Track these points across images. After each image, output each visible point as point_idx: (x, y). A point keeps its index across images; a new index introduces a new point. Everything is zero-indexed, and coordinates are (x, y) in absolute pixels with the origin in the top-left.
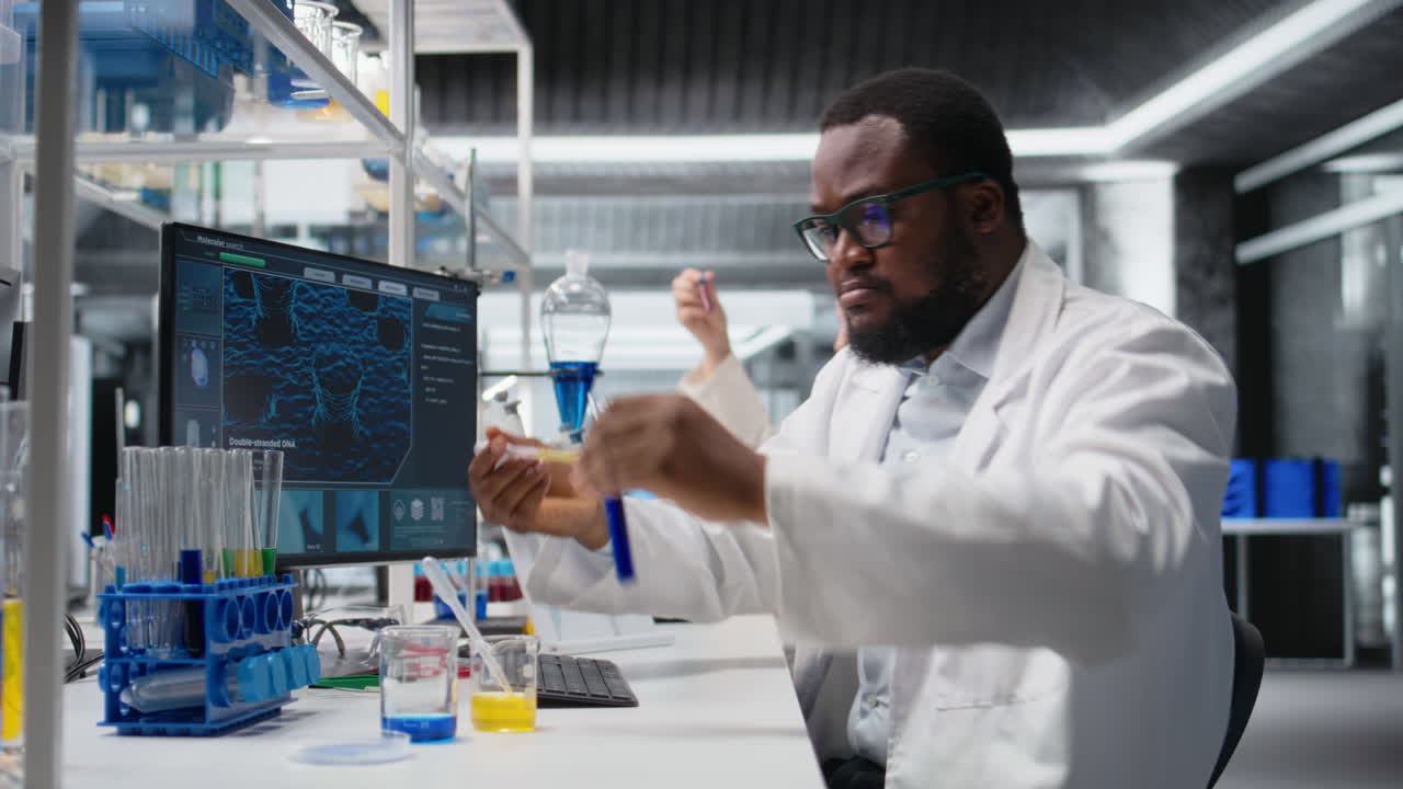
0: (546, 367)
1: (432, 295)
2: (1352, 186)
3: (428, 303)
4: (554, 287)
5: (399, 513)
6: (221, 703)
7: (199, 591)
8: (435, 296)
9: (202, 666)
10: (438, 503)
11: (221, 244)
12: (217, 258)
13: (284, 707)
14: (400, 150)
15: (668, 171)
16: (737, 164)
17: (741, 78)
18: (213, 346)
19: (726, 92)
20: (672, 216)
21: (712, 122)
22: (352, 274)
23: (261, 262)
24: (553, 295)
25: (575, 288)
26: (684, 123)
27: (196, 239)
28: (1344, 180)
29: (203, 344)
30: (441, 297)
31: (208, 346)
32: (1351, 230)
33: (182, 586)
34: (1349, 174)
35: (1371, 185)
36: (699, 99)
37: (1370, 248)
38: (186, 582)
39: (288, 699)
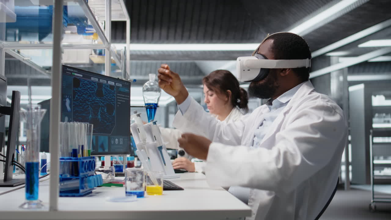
0: (144, 105)
1: (120, 85)
2: (333, 60)
3: (119, 87)
4: (146, 84)
5: (112, 142)
6: (83, 189)
7: (77, 159)
8: (121, 85)
9: (78, 179)
10: (121, 139)
11: (72, 70)
12: (72, 74)
13: (93, 191)
14: (108, 47)
15: (148, 53)
16: (167, 51)
17: (169, 28)
18: (71, 97)
19: (164, 32)
20: (147, 65)
21: (160, 40)
22: (102, 79)
23: (81, 76)
24: (146, 86)
25: (152, 84)
26: (153, 40)
27: (67, 69)
28: (331, 58)
29: (68, 97)
30: (122, 86)
31: (69, 97)
32: (333, 72)
33: (72, 158)
34: (333, 56)
35: (338, 60)
36: (157, 34)
37: (338, 77)
38: (74, 157)
39: (94, 189)
